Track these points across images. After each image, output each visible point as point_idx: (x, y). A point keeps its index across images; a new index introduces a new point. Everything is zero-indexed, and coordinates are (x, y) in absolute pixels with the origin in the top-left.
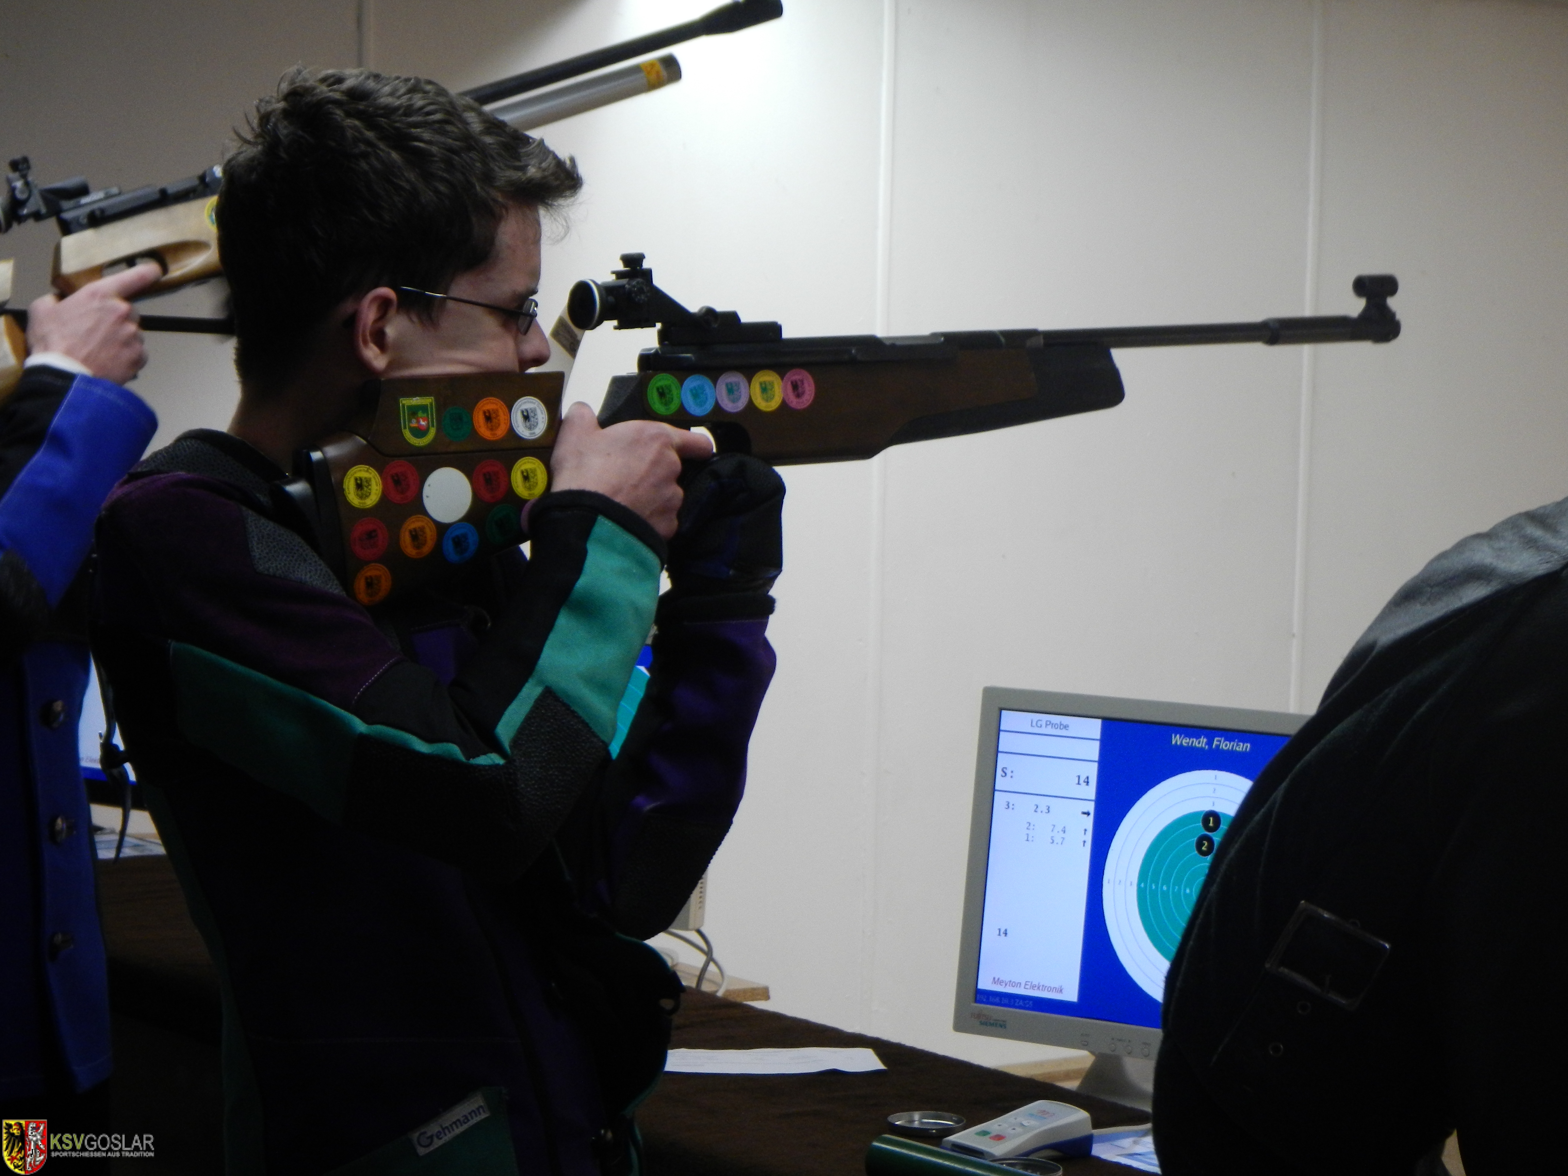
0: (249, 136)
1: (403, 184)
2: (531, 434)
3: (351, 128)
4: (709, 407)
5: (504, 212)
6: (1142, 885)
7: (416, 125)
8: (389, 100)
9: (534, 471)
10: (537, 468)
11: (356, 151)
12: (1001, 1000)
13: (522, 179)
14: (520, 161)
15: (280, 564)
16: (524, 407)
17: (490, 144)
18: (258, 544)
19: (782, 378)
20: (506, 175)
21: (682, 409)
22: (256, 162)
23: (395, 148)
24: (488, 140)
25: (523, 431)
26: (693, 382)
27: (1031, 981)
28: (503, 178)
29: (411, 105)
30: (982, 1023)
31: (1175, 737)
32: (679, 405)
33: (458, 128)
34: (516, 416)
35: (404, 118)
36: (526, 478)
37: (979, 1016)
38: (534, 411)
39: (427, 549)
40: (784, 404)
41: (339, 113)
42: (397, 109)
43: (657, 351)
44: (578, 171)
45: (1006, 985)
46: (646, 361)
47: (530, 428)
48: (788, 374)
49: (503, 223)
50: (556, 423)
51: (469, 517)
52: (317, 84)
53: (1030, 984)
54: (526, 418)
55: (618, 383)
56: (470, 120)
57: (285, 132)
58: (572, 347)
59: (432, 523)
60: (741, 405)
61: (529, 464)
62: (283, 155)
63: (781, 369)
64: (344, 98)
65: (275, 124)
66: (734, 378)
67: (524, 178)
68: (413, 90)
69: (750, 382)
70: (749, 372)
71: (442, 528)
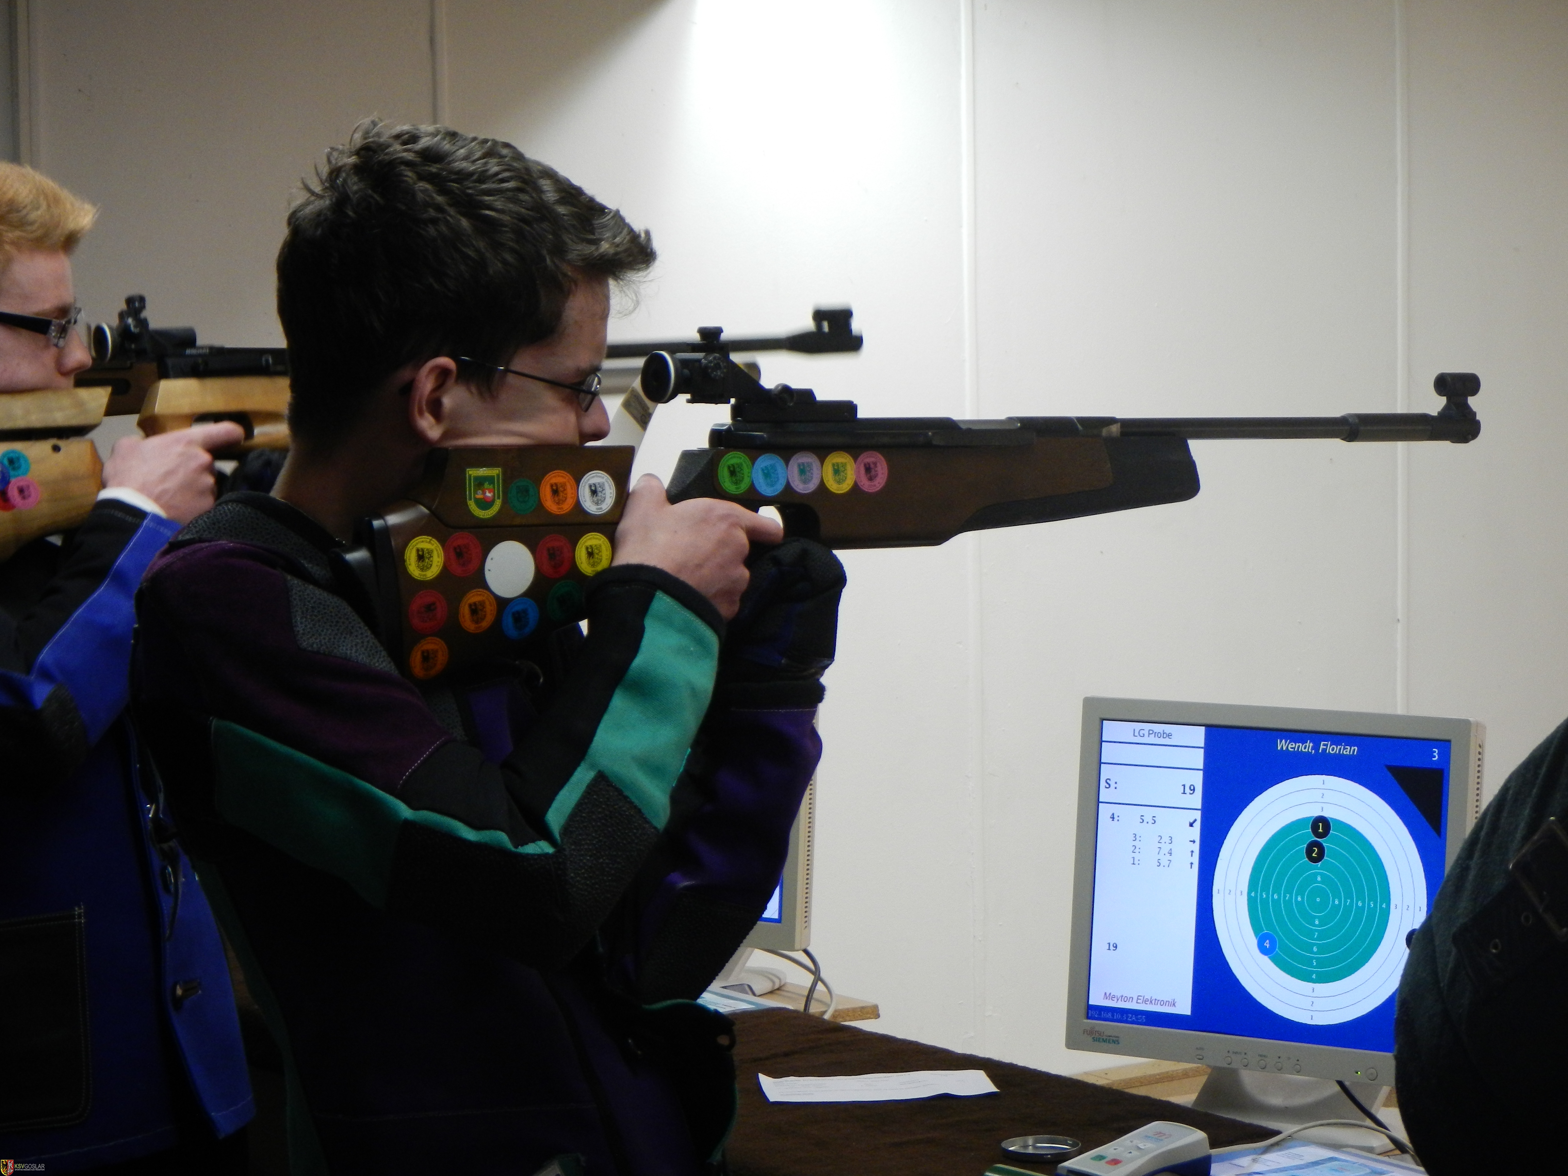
0: (318, 189)
1: (471, 253)
2: (598, 509)
3: (421, 191)
4: (779, 487)
5: (573, 287)
6: (1253, 894)
7: (489, 193)
8: (464, 165)
9: (599, 548)
10: (602, 544)
11: (425, 216)
12: (1113, 1016)
13: (593, 255)
14: (594, 234)
15: (324, 639)
16: (592, 481)
17: (564, 215)
18: (302, 618)
19: (855, 461)
20: (578, 250)
21: (752, 488)
22: (322, 218)
23: (464, 215)
24: (561, 210)
25: (590, 506)
26: (765, 461)
27: (1143, 995)
28: (575, 252)
29: (487, 171)
30: (1094, 1040)
31: (1281, 742)
32: (749, 484)
33: (532, 197)
34: (584, 491)
35: (477, 184)
36: (590, 554)
37: (1091, 1032)
38: (602, 486)
39: (485, 624)
40: (856, 488)
41: (409, 175)
42: (471, 174)
43: (729, 429)
44: (652, 245)
45: (1118, 1000)
46: (718, 436)
47: (597, 504)
48: (862, 456)
49: (571, 298)
50: (623, 496)
51: (529, 593)
52: (391, 141)
53: (1142, 998)
54: (594, 492)
55: (688, 457)
56: (546, 188)
57: (355, 188)
58: (643, 419)
59: (492, 596)
60: (812, 486)
61: (594, 540)
62: (351, 213)
63: (854, 450)
64: (418, 159)
65: (345, 181)
66: (807, 459)
67: (596, 254)
68: (490, 154)
69: (822, 463)
70: (822, 451)
71: (502, 603)
